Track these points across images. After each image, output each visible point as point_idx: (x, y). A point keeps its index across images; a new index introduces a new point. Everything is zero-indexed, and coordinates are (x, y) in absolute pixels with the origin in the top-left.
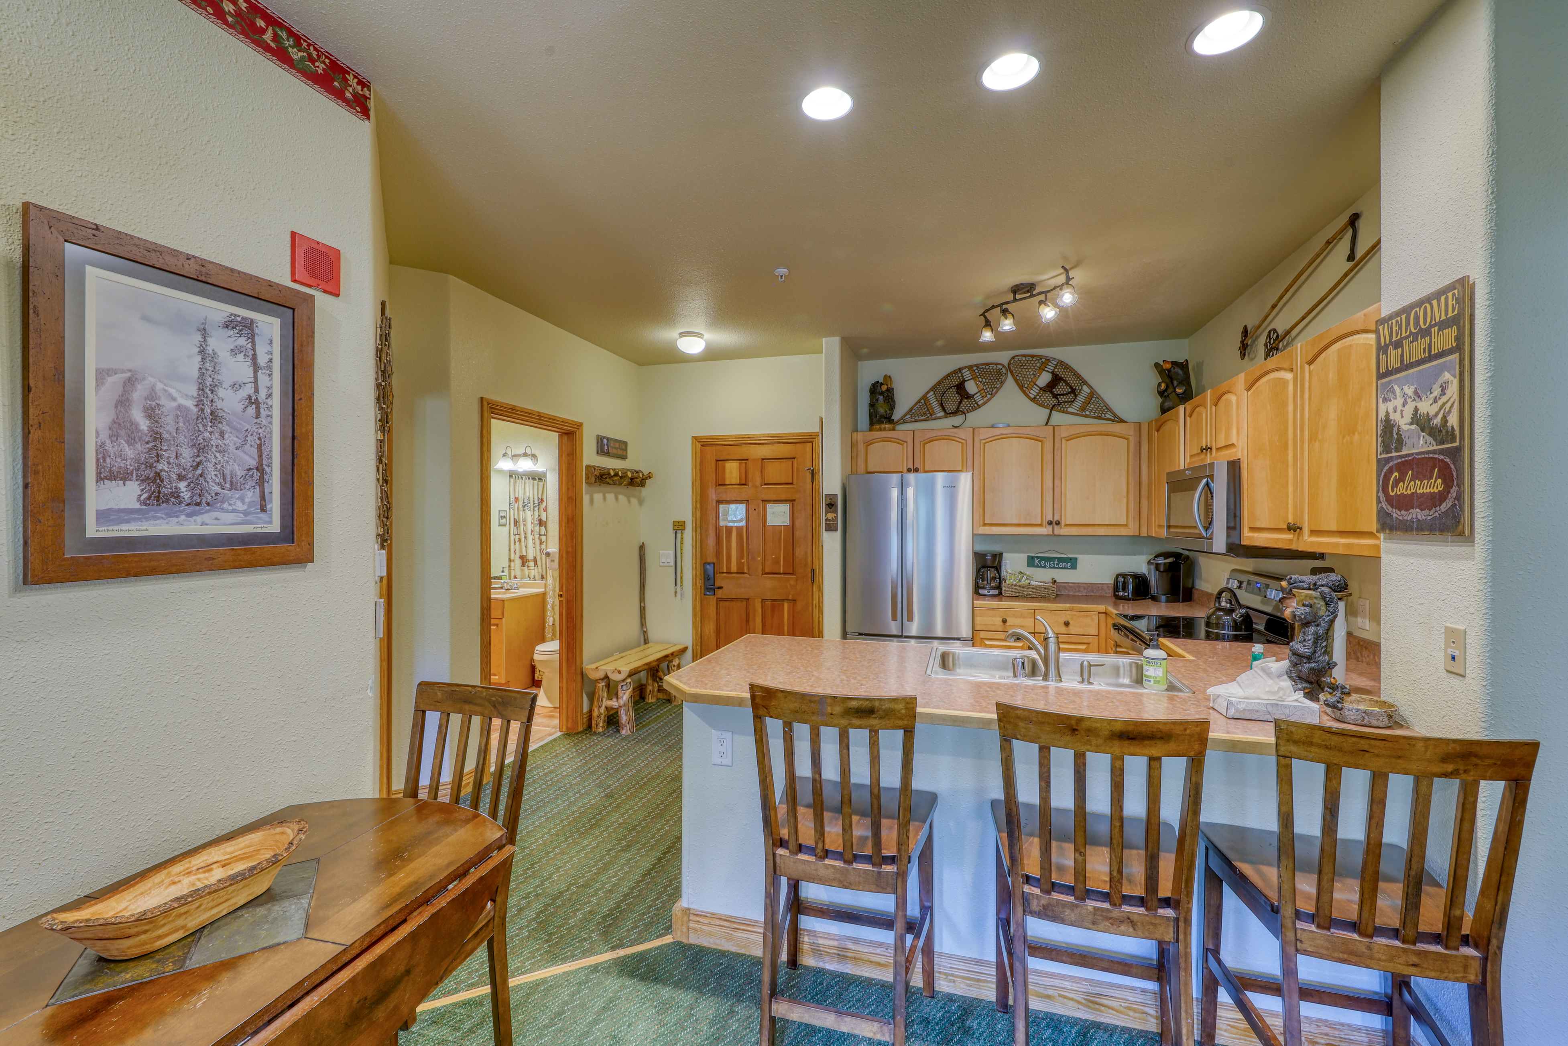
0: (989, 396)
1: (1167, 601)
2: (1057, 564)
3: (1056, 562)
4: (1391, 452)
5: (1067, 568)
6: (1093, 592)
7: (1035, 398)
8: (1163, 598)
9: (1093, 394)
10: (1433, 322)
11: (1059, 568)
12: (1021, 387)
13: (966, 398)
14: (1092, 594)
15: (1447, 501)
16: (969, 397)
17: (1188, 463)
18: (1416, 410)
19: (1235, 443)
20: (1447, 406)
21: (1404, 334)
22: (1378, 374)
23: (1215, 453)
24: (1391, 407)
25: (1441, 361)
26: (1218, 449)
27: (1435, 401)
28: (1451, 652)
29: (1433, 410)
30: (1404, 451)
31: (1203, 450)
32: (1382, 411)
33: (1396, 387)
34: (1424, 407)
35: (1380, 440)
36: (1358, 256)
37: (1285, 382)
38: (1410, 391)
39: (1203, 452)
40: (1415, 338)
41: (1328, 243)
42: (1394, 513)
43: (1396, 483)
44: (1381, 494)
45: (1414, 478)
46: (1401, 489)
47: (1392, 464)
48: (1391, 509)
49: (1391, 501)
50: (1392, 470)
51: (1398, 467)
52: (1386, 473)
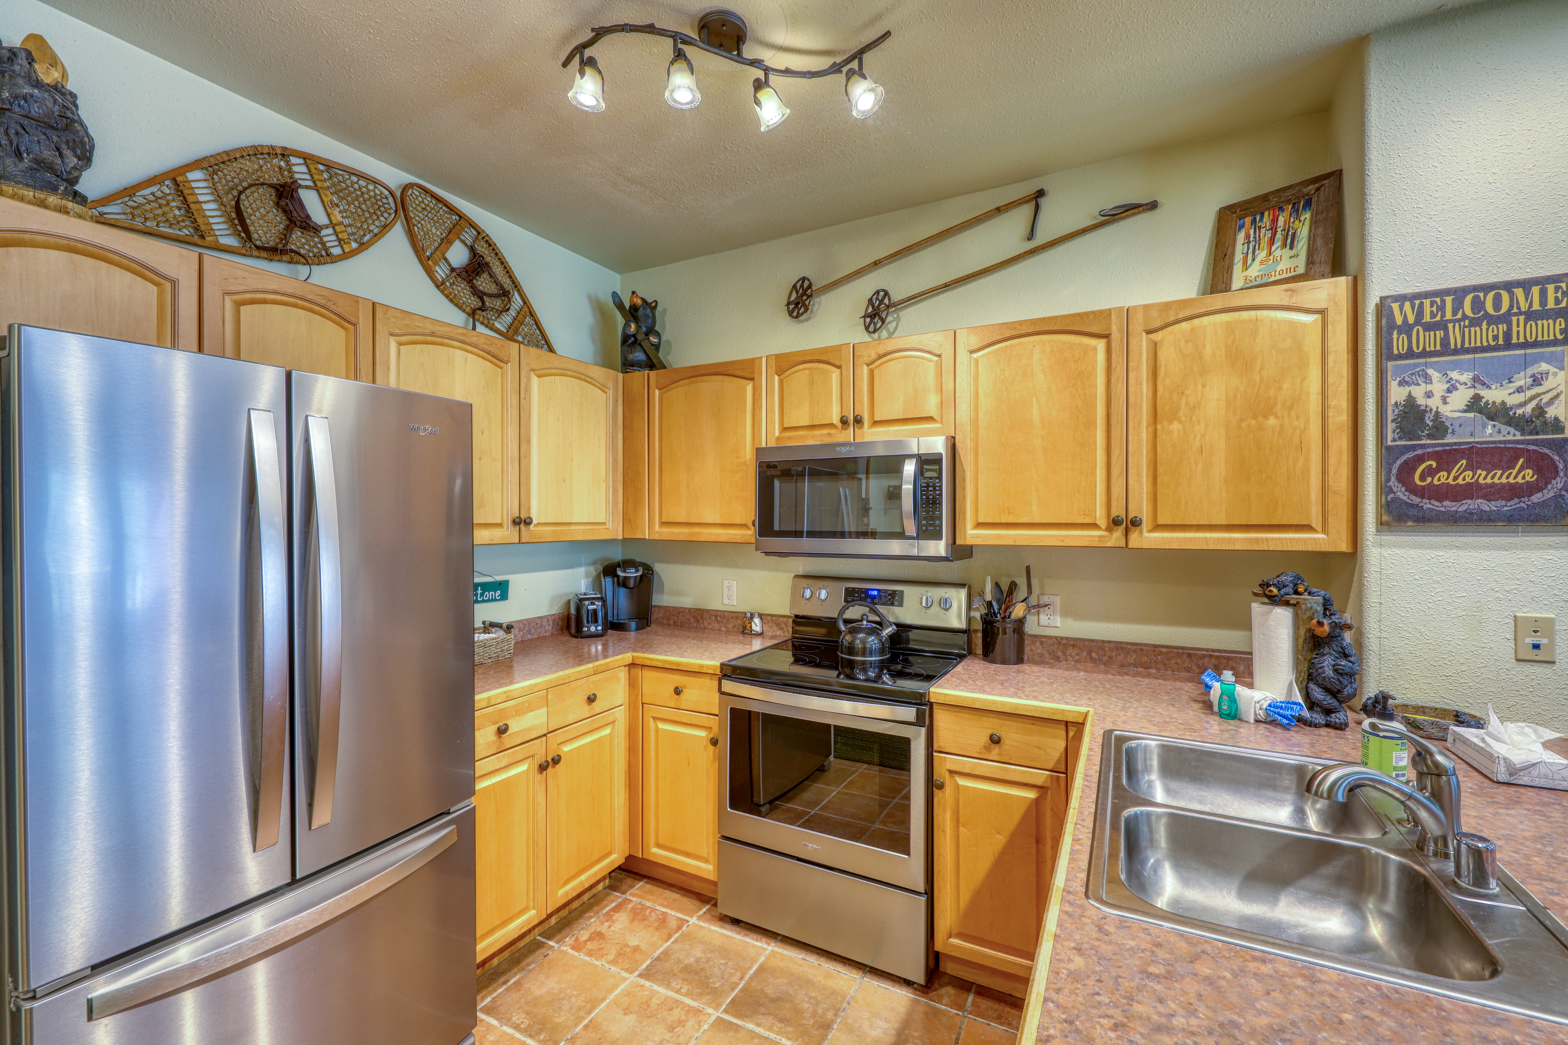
0: (354, 245)
1: (637, 629)
2: (482, 595)
3: (479, 592)
4: (1421, 440)
5: (495, 600)
6: (530, 633)
7: (443, 283)
8: (633, 625)
9: (528, 311)
10: (1515, 310)
11: (483, 601)
12: (418, 250)
13: (301, 227)
14: (529, 637)
15: (1545, 491)
16: (307, 225)
17: (778, 439)
18: (1477, 398)
19: (935, 417)
20: (1546, 398)
21: (1449, 315)
22: (1384, 353)
23: (869, 428)
24: (1418, 392)
25: (1528, 351)
26: (876, 423)
27: (1520, 390)
28: (1529, 641)
29: (1514, 400)
30: (1449, 439)
31: (835, 422)
32: (1397, 394)
33: (1430, 371)
34: (1494, 395)
35: (1391, 426)
36: (1042, 237)
37: (1086, 349)
38: (1466, 377)
39: (832, 425)
40: (1475, 322)
41: (998, 210)
42: (1427, 504)
43: (1430, 472)
44: (1393, 482)
45: (1470, 467)
46: (1442, 478)
47: (1419, 452)
48: (1416, 500)
49: (1413, 489)
50: (1421, 459)
51: (1436, 456)
52: (1406, 462)
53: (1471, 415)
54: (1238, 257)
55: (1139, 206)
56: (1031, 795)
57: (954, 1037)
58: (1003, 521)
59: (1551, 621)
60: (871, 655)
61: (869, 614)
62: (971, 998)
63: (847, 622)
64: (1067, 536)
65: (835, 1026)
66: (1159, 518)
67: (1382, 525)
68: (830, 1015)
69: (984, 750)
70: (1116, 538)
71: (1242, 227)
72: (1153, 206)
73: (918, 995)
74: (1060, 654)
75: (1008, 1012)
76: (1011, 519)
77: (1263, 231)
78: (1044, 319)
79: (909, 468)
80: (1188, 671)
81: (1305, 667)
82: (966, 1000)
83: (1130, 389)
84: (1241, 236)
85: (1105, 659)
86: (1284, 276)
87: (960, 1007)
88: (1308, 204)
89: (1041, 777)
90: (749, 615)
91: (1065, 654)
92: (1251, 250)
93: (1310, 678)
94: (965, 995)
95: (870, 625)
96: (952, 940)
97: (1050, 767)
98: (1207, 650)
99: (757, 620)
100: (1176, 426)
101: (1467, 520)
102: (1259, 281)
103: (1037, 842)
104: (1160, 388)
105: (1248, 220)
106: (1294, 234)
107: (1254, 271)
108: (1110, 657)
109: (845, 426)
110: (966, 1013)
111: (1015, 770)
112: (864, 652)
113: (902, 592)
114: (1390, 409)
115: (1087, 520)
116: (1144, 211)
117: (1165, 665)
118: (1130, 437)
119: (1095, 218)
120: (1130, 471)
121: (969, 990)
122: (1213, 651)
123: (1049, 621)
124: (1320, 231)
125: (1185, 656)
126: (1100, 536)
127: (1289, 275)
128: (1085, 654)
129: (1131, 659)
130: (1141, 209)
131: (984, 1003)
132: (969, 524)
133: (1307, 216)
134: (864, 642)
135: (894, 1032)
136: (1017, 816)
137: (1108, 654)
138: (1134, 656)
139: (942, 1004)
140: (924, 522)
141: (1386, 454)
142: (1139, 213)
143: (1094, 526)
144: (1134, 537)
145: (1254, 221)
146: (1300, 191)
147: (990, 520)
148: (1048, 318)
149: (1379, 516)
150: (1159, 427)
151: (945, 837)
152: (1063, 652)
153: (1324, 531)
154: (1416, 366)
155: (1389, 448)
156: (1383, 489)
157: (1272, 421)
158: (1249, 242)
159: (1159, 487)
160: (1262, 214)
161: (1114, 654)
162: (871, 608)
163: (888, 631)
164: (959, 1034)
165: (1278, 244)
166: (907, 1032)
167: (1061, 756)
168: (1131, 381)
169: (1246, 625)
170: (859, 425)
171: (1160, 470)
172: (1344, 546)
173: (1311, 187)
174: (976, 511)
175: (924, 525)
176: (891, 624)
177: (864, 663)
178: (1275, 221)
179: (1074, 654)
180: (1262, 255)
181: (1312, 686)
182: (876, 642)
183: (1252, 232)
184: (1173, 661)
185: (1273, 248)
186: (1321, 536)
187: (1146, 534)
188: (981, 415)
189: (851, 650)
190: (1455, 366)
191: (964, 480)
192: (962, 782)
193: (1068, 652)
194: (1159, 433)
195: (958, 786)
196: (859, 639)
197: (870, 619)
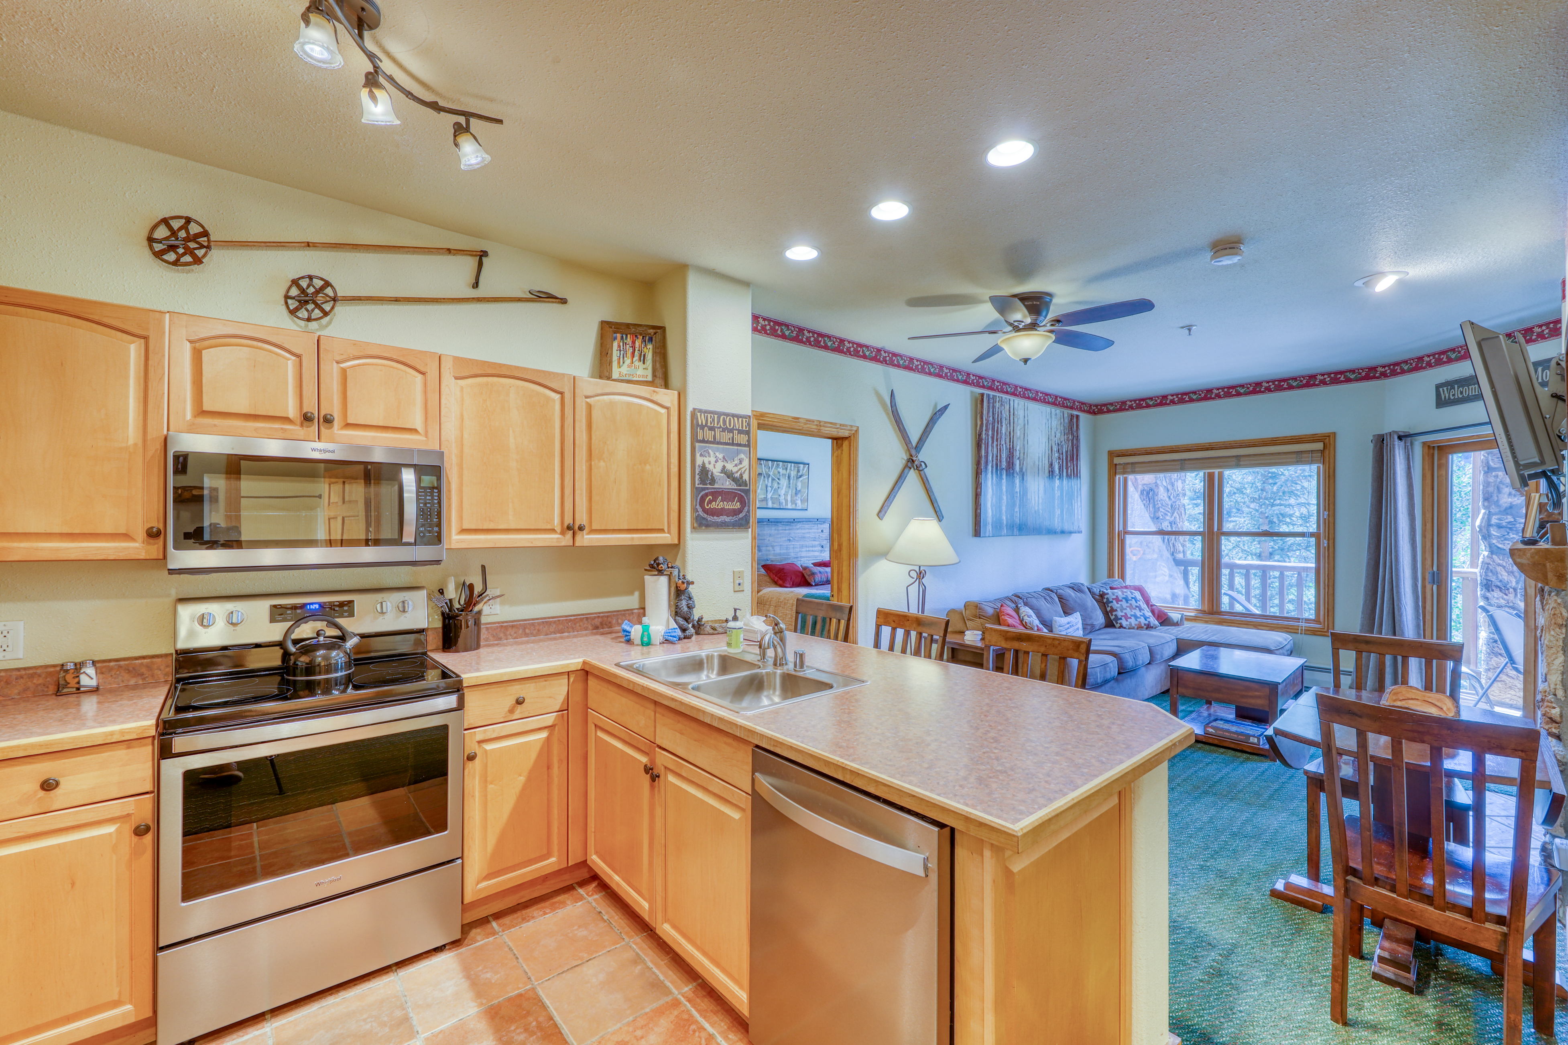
4: (707, 485)
10: (735, 428)
15: (741, 512)
18: (724, 467)
19: (419, 429)
20: (743, 470)
21: (716, 425)
22: (695, 439)
23: (338, 430)
24: (706, 460)
25: (739, 448)
26: (348, 425)
27: (736, 465)
28: (738, 582)
29: (735, 469)
30: (716, 486)
31: (291, 416)
32: (699, 461)
33: (710, 451)
34: (730, 466)
35: (697, 477)
36: (484, 290)
37: (548, 398)
38: (720, 456)
39: (286, 420)
40: (723, 431)
41: (449, 251)
42: (710, 518)
43: (710, 502)
44: (698, 507)
45: (722, 501)
46: (714, 505)
47: (706, 491)
48: (705, 516)
49: (705, 511)
50: (707, 495)
51: (712, 494)
52: (702, 496)
53: (722, 475)
54: (615, 358)
55: (557, 298)
56: (544, 735)
57: (507, 949)
58: (485, 528)
59: (743, 571)
60: (336, 671)
61: (326, 629)
62: (494, 924)
63: (295, 642)
64: (535, 539)
65: (411, 1015)
66: (593, 524)
67: (693, 528)
68: (398, 1013)
69: (508, 714)
70: (567, 540)
71: (615, 338)
72: (564, 301)
73: (457, 950)
74: (502, 635)
75: (526, 913)
76: (492, 526)
77: (628, 346)
78: (518, 367)
79: (408, 477)
80: (586, 630)
81: (673, 609)
82: (493, 928)
83: (577, 434)
84: (615, 344)
85: (535, 632)
86: (641, 379)
87: (494, 933)
88: (651, 340)
89: (550, 719)
90: (70, 666)
91: (505, 635)
92: (622, 356)
93: (677, 614)
94: (489, 926)
95: (328, 641)
96: (479, 886)
97: (557, 710)
98: (596, 613)
99: (91, 671)
100: (602, 464)
101: (722, 526)
102: (627, 378)
103: (548, 769)
104: (593, 437)
105: (619, 336)
106: (644, 355)
107: (625, 369)
108: (539, 630)
109: (306, 423)
110: (500, 934)
111: (532, 721)
112: (329, 669)
113: (352, 602)
114: (697, 467)
115: (549, 527)
116: (559, 302)
117: (573, 628)
118: (576, 468)
119: (525, 292)
120: (577, 492)
121: (488, 922)
122: (600, 613)
123: (491, 610)
124: (658, 359)
125: (585, 620)
126: (558, 538)
127: (643, 379)
128: (521, 631)
129: (552, 629)
130: (557, 300)
131: (507, 920)
132: (454, 530)
133: (650, 346)
134: (326, 658)
135: (463, 980)
136: (533, 755)
137: (537, 628)
138: (554, 626)
139: (479, 941)
140: (421, 529)
141: (695, 490)
142: (556, 302)
143: (553, 531)
144: (578, 538)
145: (622, 338)
146: (646, 330)
147: (474, 527)
148: (521, 368)
149: (692, 524)
150: (593, 463)
151: (475, 800)
152: (504, 633)
153: (669, 532)
154: (706, 447)
155: (697, 488)
156: (694, 510)
157: (648, 467)
158: (620, 351)
159: (593, 505)
160: (627, 335)
161: (541, 627)
162: (328, 622)
163: (350, 643)
164: (508, 946)
165: (636, 358)
166: (472, 973)
167: (564, 699)
168: (577, 429)
169: (642, 589)
170: (327, 425)
171: (594, 492)
172: (676, 542)
173: (651, 330)
174: (461, 518)
175: (422, 532)
176: (355, 635)
177: (327, 681)
178: (634, 342)
179: (512, 633)
180: (628, 361)
181: (677, 618)
182: (342, 655)
183: (621, 344)
184: (578, 625)
185: (634, 359)
186: (668, 535)
187: (586, 537)
188: (466, 436)
189: (310, 669)
190: (718, 450)
191: (449, 491)
192: (489, 747)
193: (508, 633)
194: (593, 467)
195: (486, 751)
196: (319, 656)
197: (327, 635)
